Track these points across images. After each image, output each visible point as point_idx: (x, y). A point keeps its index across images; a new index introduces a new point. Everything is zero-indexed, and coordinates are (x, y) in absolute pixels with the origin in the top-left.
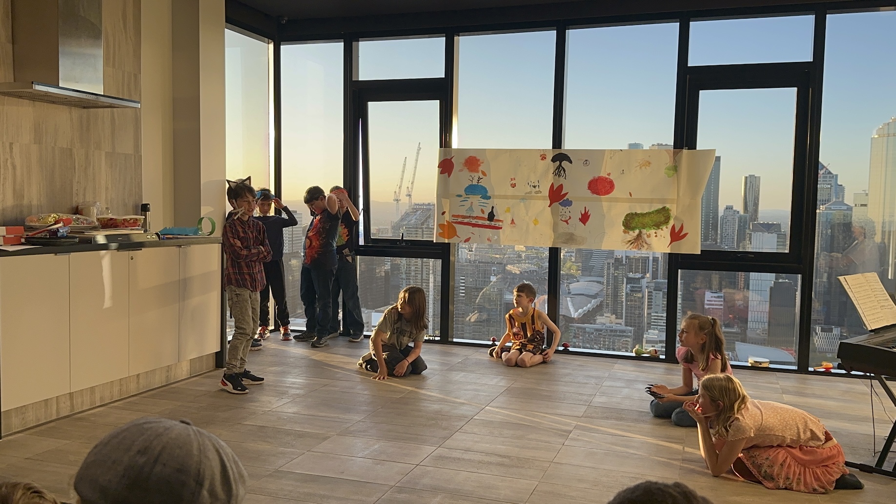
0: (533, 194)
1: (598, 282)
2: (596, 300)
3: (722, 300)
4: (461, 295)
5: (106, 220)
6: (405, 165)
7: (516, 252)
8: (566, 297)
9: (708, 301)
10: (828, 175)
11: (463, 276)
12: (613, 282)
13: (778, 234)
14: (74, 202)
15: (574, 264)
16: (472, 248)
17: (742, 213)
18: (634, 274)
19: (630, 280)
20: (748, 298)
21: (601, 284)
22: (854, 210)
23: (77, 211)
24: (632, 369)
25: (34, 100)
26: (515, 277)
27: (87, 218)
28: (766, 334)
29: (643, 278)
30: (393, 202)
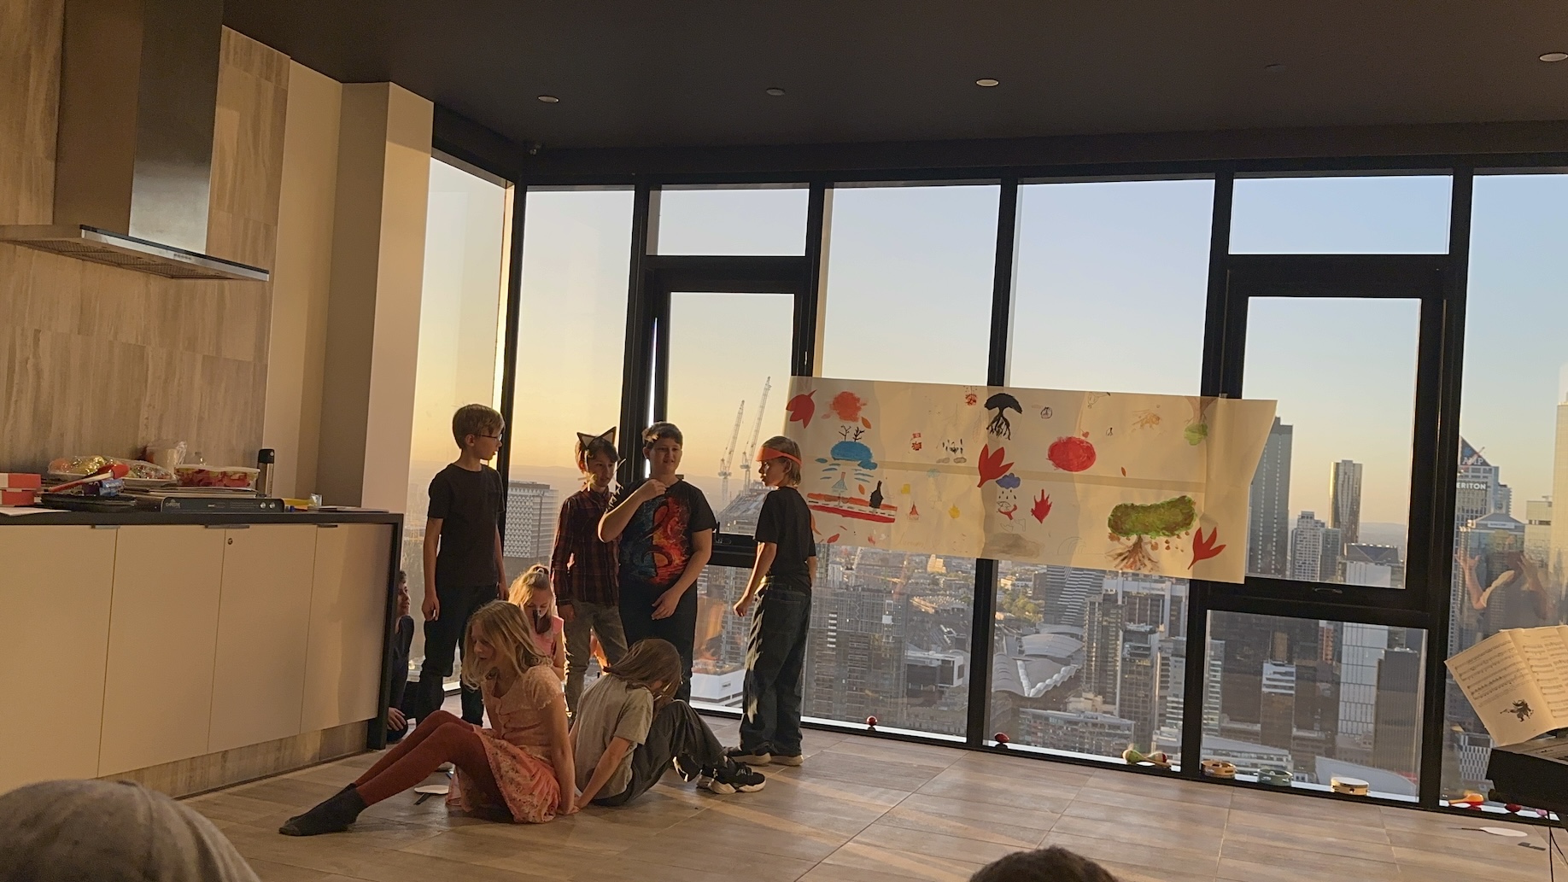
0: (952, 463)
1: (1072, 635)
2: (1069, 667)
3: (1294, 679)
4: (828, 645)
5: (190, 472)
6: (740, 414)
7: (929, 575)
8: (1015, 660)
9: (1268, 679)
10: (1482, 467)
11: (832, 613)
12: (1099, 637)
13: (1392, 567)
14: (139, 440)
15: (1032, 601)
16: (852, 564)
17: (1329, 525)
18: (1137, 625)
19: (1128, 636)
20: (1339, 678)
21: (1077, 639)
22: (1527, 530)
23: (143, 455)
24: (1120, 787)
25: (83, 258)
26: (926, 619)
27: (158, 467)
28: (1370, 744)
29: (1152, 632)
30: (718, 476)
